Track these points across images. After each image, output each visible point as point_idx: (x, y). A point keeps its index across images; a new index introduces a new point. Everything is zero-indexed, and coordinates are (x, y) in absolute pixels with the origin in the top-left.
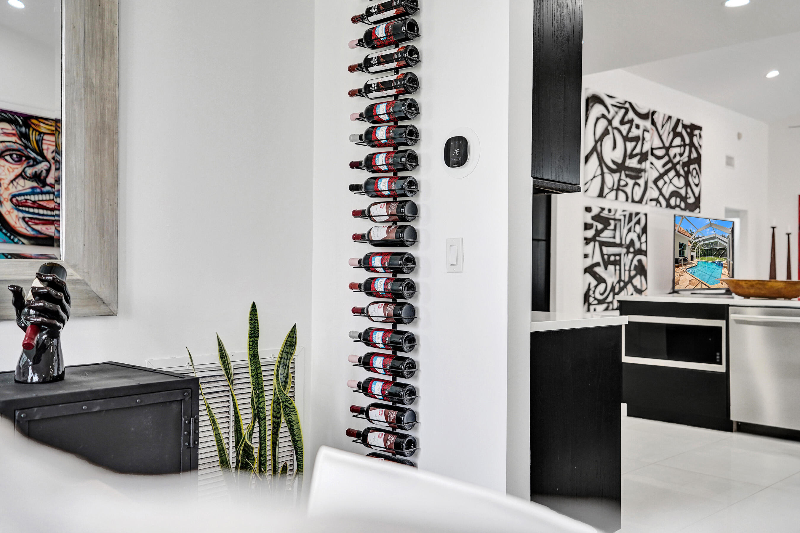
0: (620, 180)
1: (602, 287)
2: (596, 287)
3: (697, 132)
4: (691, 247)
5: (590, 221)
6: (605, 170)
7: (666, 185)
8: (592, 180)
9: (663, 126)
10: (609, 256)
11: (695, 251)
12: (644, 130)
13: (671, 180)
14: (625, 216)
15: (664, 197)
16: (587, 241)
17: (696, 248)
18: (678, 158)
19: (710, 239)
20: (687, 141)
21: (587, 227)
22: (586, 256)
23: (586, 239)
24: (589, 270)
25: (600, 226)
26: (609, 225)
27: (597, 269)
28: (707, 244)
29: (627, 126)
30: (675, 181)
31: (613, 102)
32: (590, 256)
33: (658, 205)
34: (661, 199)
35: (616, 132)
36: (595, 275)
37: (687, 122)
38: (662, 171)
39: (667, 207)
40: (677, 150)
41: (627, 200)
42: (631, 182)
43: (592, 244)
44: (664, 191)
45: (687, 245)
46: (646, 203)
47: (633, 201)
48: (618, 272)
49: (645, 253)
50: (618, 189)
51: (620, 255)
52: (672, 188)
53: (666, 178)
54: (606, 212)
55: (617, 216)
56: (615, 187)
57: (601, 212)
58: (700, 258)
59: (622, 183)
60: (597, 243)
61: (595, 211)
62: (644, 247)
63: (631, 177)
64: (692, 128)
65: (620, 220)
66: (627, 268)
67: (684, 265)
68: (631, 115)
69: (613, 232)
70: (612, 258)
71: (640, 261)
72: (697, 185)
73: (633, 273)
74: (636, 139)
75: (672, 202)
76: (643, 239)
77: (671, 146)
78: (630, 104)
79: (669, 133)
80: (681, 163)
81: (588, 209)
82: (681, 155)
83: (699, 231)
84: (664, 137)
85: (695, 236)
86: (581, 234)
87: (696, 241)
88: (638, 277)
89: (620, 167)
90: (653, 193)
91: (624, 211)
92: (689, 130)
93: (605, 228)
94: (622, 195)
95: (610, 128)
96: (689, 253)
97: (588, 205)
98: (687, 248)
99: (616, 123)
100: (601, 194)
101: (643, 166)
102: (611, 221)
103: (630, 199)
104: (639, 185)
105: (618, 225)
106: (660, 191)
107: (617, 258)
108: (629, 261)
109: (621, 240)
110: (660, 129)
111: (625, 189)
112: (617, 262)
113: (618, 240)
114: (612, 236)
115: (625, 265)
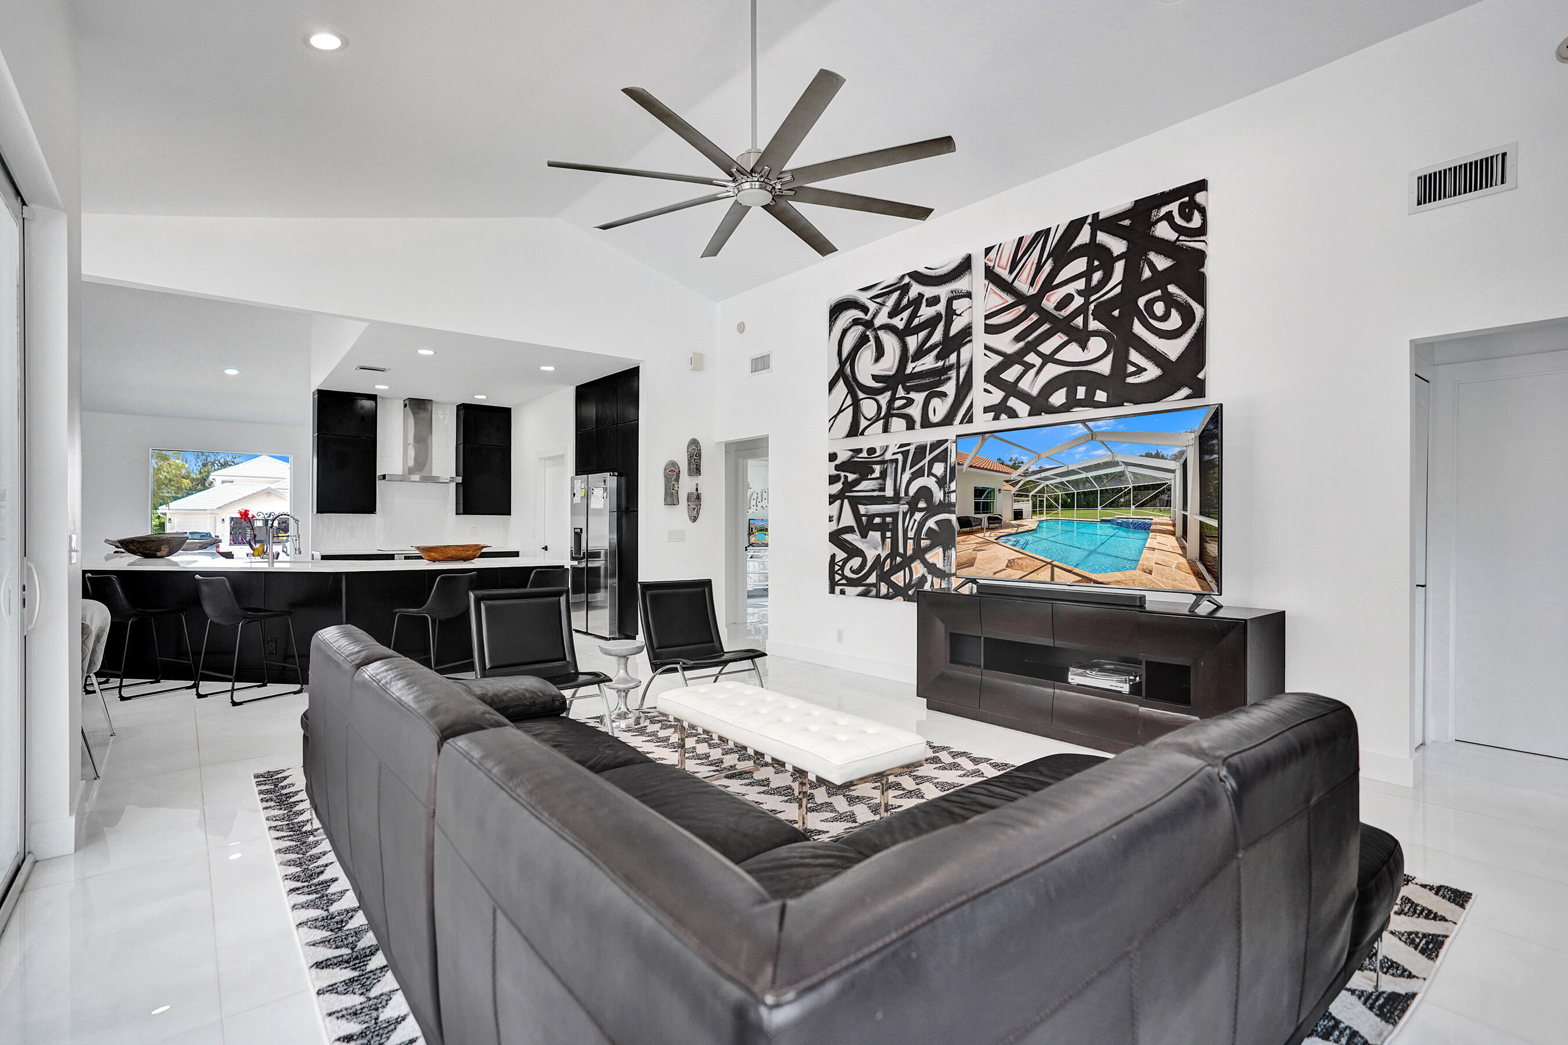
0: (893, 399)
1: (856, 562)
2: (845, 561)
3: (1171, 208)
4: (1013, 492)
5: (834, 472)
6: (861, 395)
7: (1035, 373)
8: (834, 416)
9: (1016, 262)
10: (870, 517)
11: (1029, 500)
12: (951, 299)
13: (1050, 359)
14: (905, 454)
15: (1024, 397)
16: (831, 499)
17: (1031, 494)
18: (1077, 304)
19: (1086, 469)
20: (1119, 249)
21: (830, 480)
22: (830, 518)
24: (833, 539)
25: (853, 477)
26: (873, 471)
27: (848, 537)
28: (1075, 483)
29: (907, 313)
30: (1070, 352)
31: (875, 291)
32: (834, 519)
33: (1003, 416)
34: (1013, 402)
35: (882, 333)
36: (843, 545)
38: (1015, 349)
39: (1034, 415)
40: (1077, 287)
41: (910, 425)
42: (919, 397)
43: (838, 502)
44: (1024, 384)
45: (1000, 490)
46: (965, 420)
47: (926, 423)
48: (889, 541)
50: (889, 415)
51: (894, 515)
52: (1053, 371)
53: (1032, 358)
54: (864, 454)
55: (888, 456)
56: (883, 414)
57: (853, 457)
58: (1047, 513)
59: (899, 403)
60: (846, 501)
61: (843, 456)
63: (918, 389)
64: (1142, 213)
65: (896, 461)
66: (911, 534)
67: (988, 529)
68: (916, 291)
69: (880, 481)
70: (877, 520)
71: (943, 523)
72: (1173, 335)
73: (925, 544)
74: (932, 322)
75: (1061, 400)
76: (954, 485)
77: (1047, 287)
78: (915, 274)
79: (1040, 266)
80: (1091, 308)
81: (830, 457)
82: (1090, 291)
83: (1043, 456)
84: (1022, 282)
85: (1027, 470)
87: (1032, 478)
88: (940, 550)
89: (892, 381)
91: (901, 446)
92: (1125, 223)
93: (863, 477)
94: (898, 423)
95: (869, 333)
96: (1003, 506)
97: (829, 450)
98: (999, 497)
99: (882, 319)
100: (854, 431)
101: (953, 359)
102: (874, 466)
103: (918, 425)
104: (943, 395)
105: (889, 470)
106: (1012, 389)
107: (889, 520)
108: (916, 523)
109: (896, 491)
110: (1004, 273)
111: (908, 411)
112: (887, 526)
113: (889, 492)
114: (876, 487)
115: (905, 532)
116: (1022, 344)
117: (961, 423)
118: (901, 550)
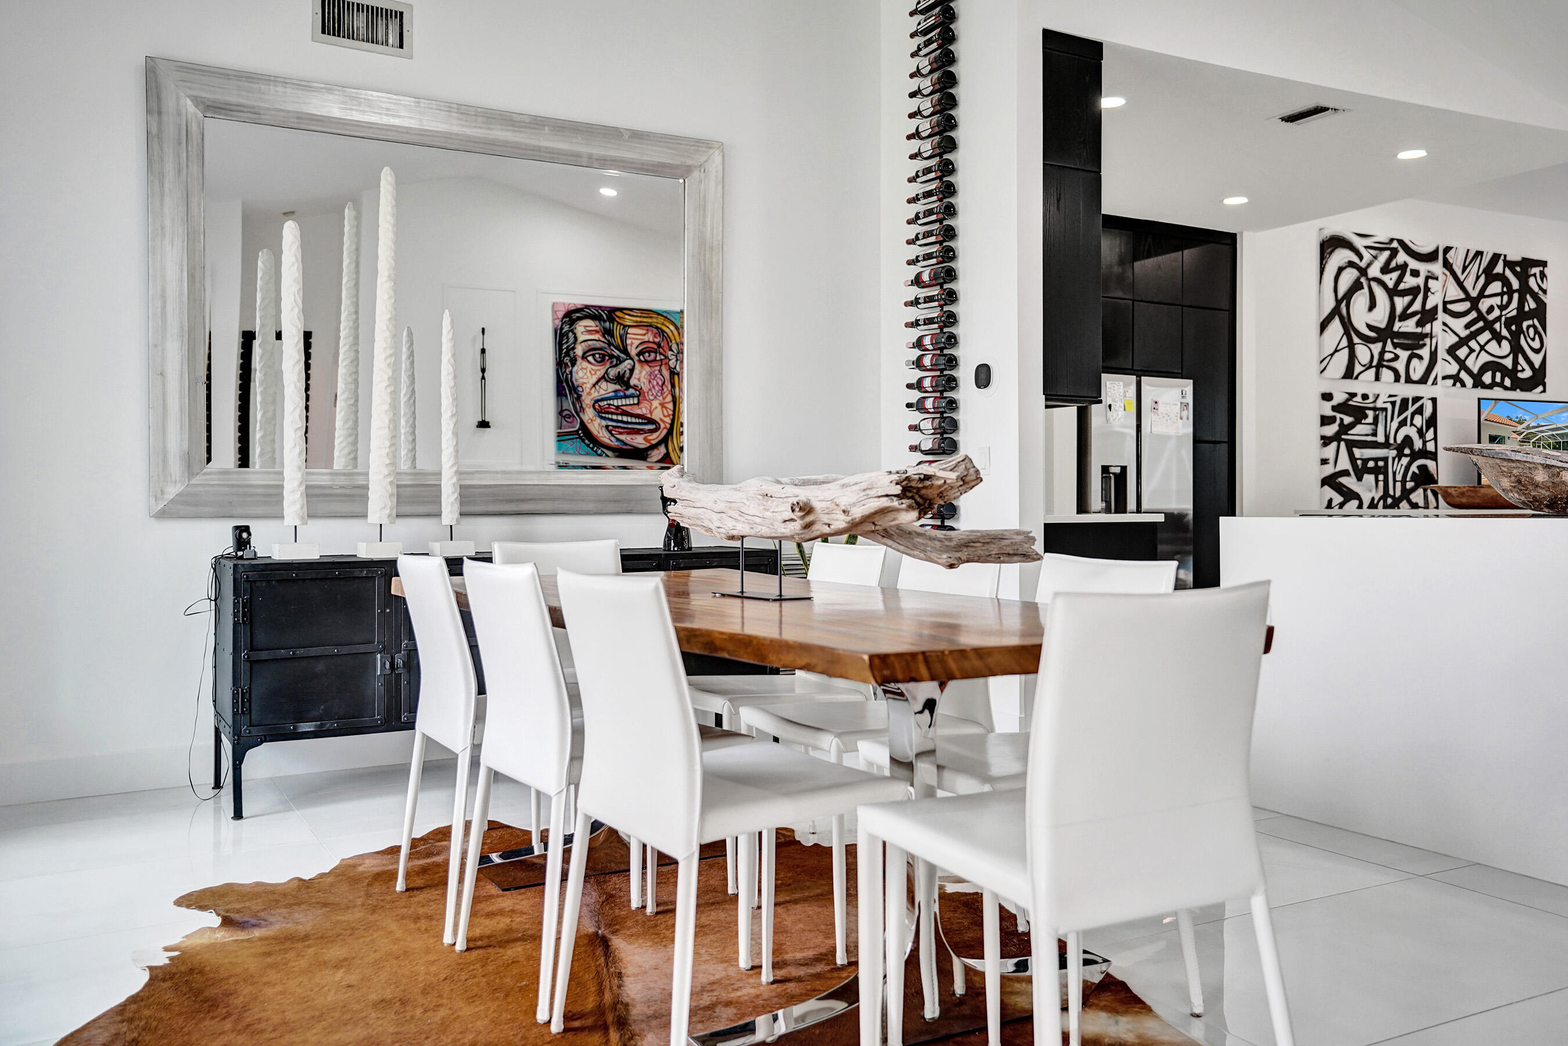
0: (1383, 352)
1: (1353, 504)
2: (1343, 504)
3: (1536, 270)
4: (1518, 442)
5: (1329, 413)
6: (1356, 340)
7: (1474, 355)
8: (1332, 355)
9: (1465, 268)
10: (1365, 461)
12: (1427, 278)
13: (1482, 348)
14: (1393, 403)
15: (1469, 372)
16: (1326, 441)
18: (1496, 313)
20: (1516, 284)
21: (1325, 421)
22: (1324, 462)
23: (1323, 438)
24: (1329, 481)
25: (1348, 420)
26: (1366, 417)
27: (1343, 480)
28: (1560, 435)
29: (1395, 275)
30: (1493, 347)
31: (1369, 242)
32: (1332, 461)
33: (1458, 384)
34: (1464, 375)
35: (1374, 284)
36: (1340, 489)
37: (1514, 256)
38: (1464, 333)
39: (1475, 386)
40: (1497, 301)
41: (1397, 379)
42: (1404, 355)
43: (1334, 444)
44: (1469, 363)
45: (1510, 438)
46: (1435, 383)
47: (1409, 380)
48: (1381, 484)
49: (1433, 456)
50: (1379, 366)
51: (1385, 459)
52: (1484, 358)
53: (1473, 344)
54: (1359, 399)
55: (1380, 405)
56: (1375, 363)
57: (1348, 400)
59: (1388, 356)
60: (1343, 444)
61: (1339, 398)
62: (1430, 447)
63: (1405, 347)
64: (1525, 266)
65: (1386, 409)
66: (1399, 477)
68: (1402, 257)
69: (1373, 427)
70: (1371, 464)
71: (1423, 468)
72: (1537, 351)
73: (1410, 485)
74: (1414, 291)
75: (1487, 378)
76: (1430, 435)
77: (1482, 295)
78: (1401, 242)
79: (1478, 277)
80: (1503, 319)
81: (1327, 397)
82: (1502, 308)
84: (1468, 284)
85: (1529, 425)
86: (1316, 431)
88: (1420, 491)
89: (1383, 334)
90: (1446, 366)
91: (1390, 396)
92: (1518, 269)
93: (1358, 422)
94: (1387, 375)
95: (1363, 280)
97: (1326, 390)
98: (1509, 443)
99: (1374, 271)
100: (1349, 374)
101: (1427, 329)
102: (1368, 412)
103: (1403, 379)
104: (1420, 358)
105: (1380, 417)
106: (1462, 364)
107: (1381, 464)
108: (1403, 468)
109: (1387, 437)
110: (1459, 272)
111: (1393, 364)
112: (1379, 470)
113: (1381, 438)
114: (1370, 432)
115: (1394, 474)
116: (1467, 332)
117: (1433, 384)
118: (1391, 492)
